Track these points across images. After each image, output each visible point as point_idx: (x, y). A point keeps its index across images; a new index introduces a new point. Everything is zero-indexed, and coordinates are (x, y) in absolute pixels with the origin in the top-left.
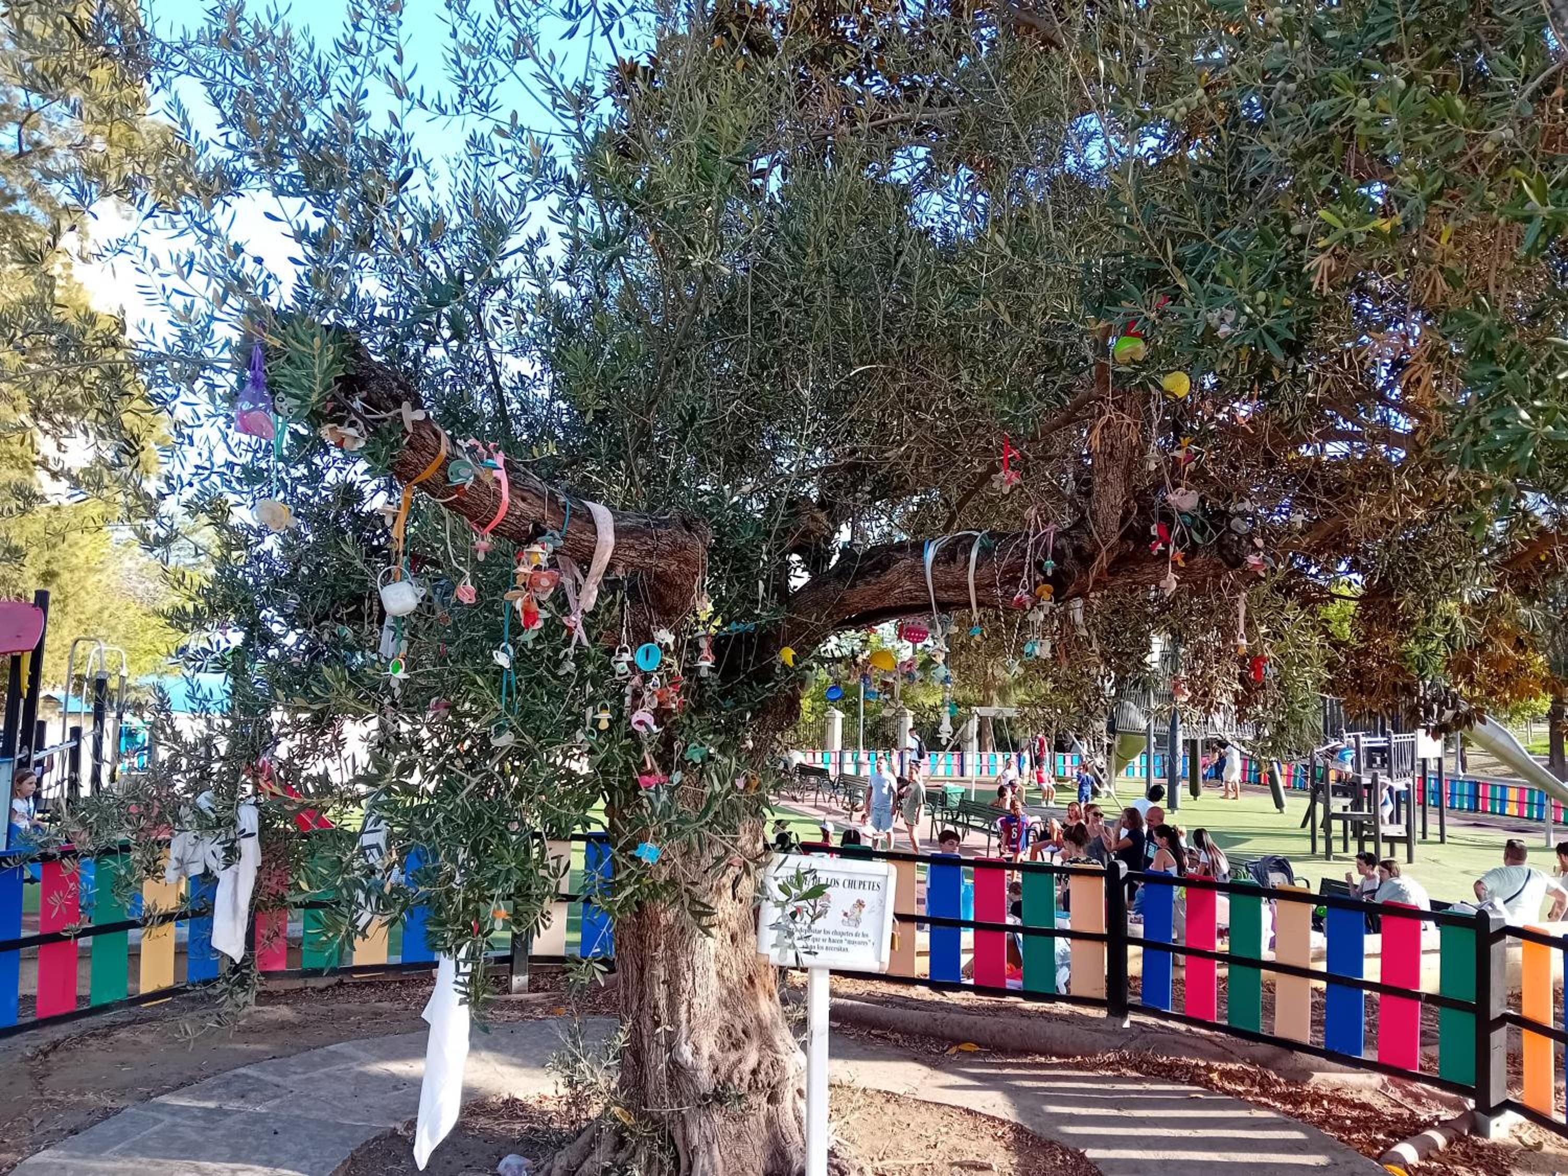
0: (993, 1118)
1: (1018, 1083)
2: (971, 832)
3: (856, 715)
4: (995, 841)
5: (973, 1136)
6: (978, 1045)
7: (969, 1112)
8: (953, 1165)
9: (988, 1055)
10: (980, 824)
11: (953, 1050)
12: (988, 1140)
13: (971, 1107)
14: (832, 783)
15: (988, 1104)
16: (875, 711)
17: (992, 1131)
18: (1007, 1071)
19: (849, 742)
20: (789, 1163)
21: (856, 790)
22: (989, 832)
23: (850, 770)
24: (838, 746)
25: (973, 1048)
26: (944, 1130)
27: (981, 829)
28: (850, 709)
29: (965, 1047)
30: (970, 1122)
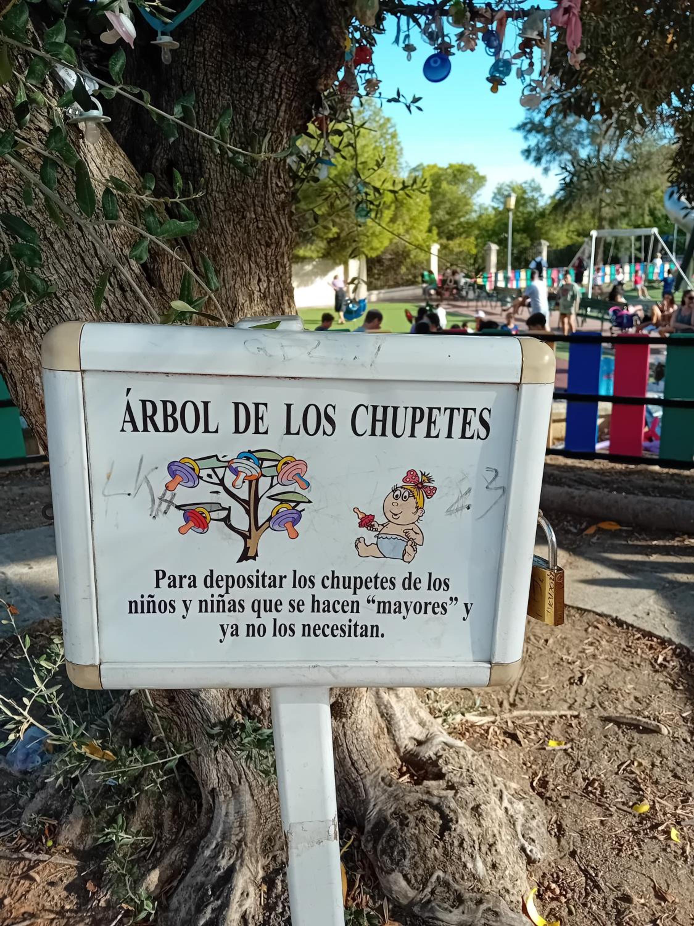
0: (649, 635)
1: (670, 576)
2: (588, 320)
3: (506, 247)
4: (607, 325)
5: (626, 662)
6: (619, 523)
7: (620, 623)
8: (607, 720)
9: (630, 535)
10: (595, 314)
11: (591, 530)
12: (647, 670)
13: (622, 617)
14: (488, 294)
15: (640, 610)
16: (520, 243)
17: (650, 655)
18: (654, 558)
19: (501, 266)
20: (365, 803)
21: (505, 297)
22: (602, 320)
23: (501, 284)
24: (493, 270)
25: (614, 527)
26: (590, 650)
27: (597, 318)
28: (502, 243)
29: (605, 526)
30: (620, 640)
